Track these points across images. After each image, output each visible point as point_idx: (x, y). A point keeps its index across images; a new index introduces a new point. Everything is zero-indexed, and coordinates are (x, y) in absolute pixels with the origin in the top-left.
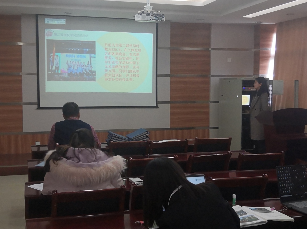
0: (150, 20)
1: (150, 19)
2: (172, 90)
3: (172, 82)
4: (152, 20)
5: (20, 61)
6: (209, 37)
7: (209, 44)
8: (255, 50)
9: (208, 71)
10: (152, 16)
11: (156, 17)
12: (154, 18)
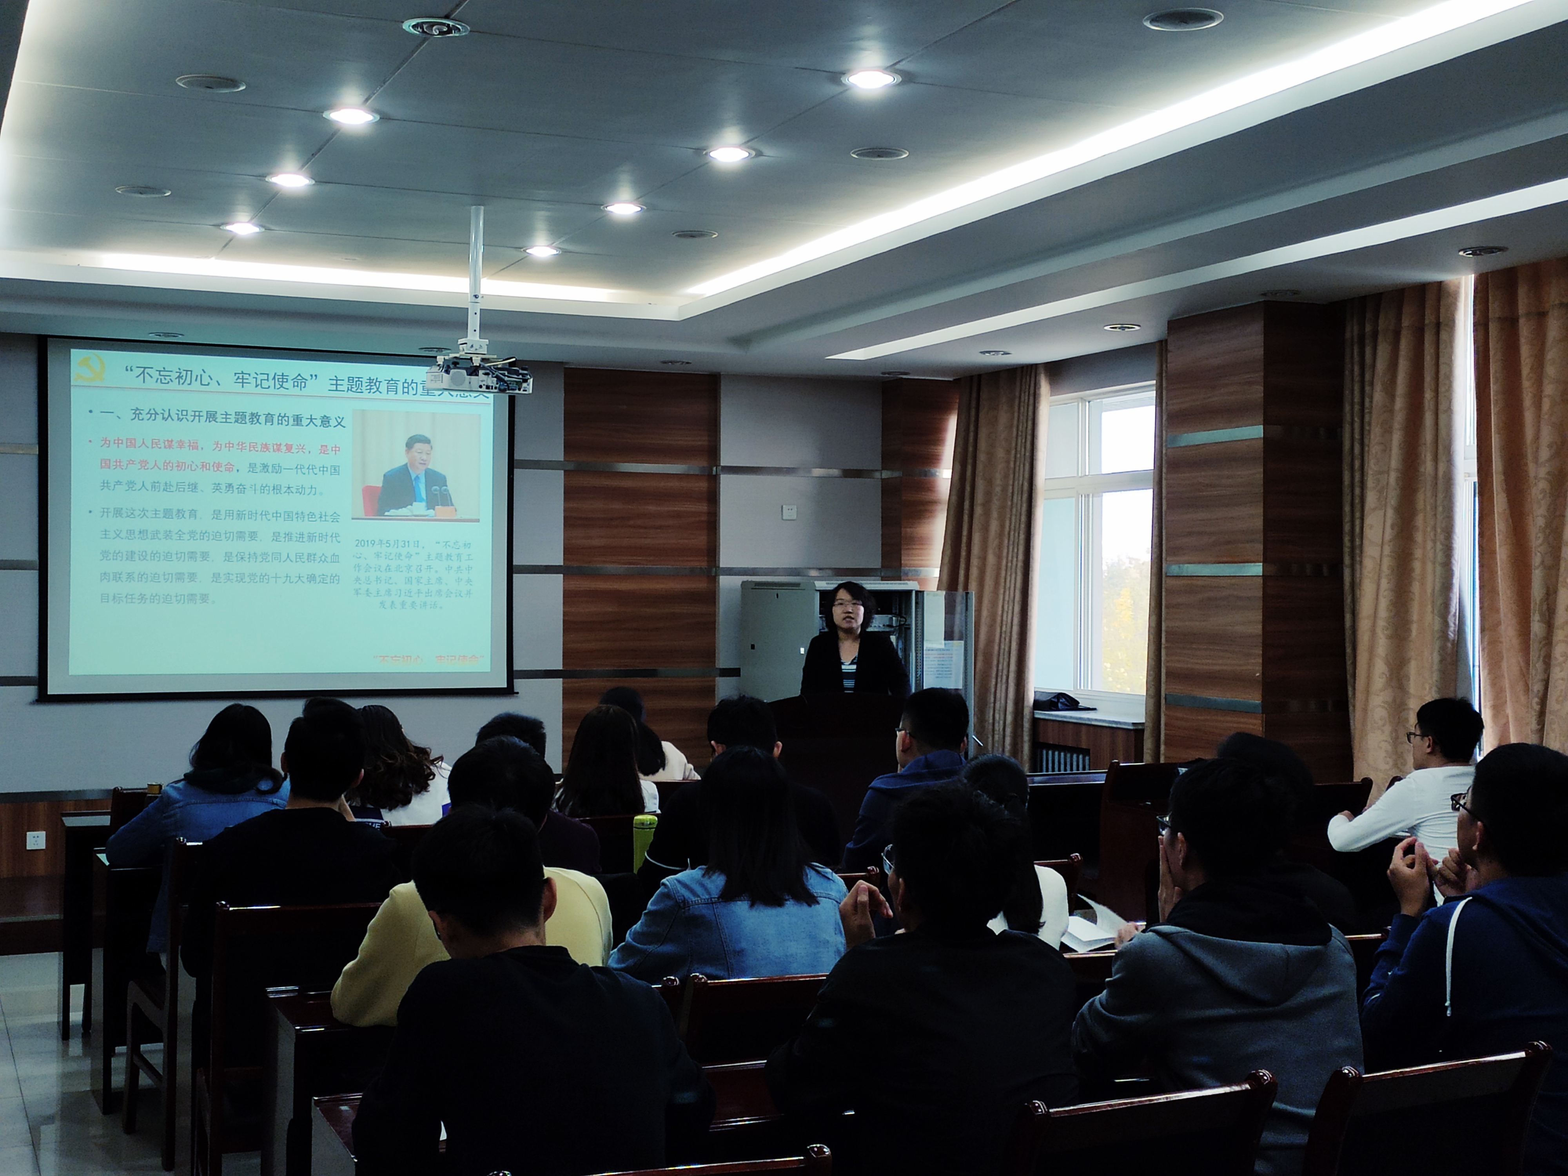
1: (481, 387)
2: (569, 626)
3: (569, 596)
4: (488, 387)
6: (712, 425)
7: (713, 452)
8: (886, 474)
9: (712, 551)
10: (487, 374)
11: (499, 379)
12: (495, 382)
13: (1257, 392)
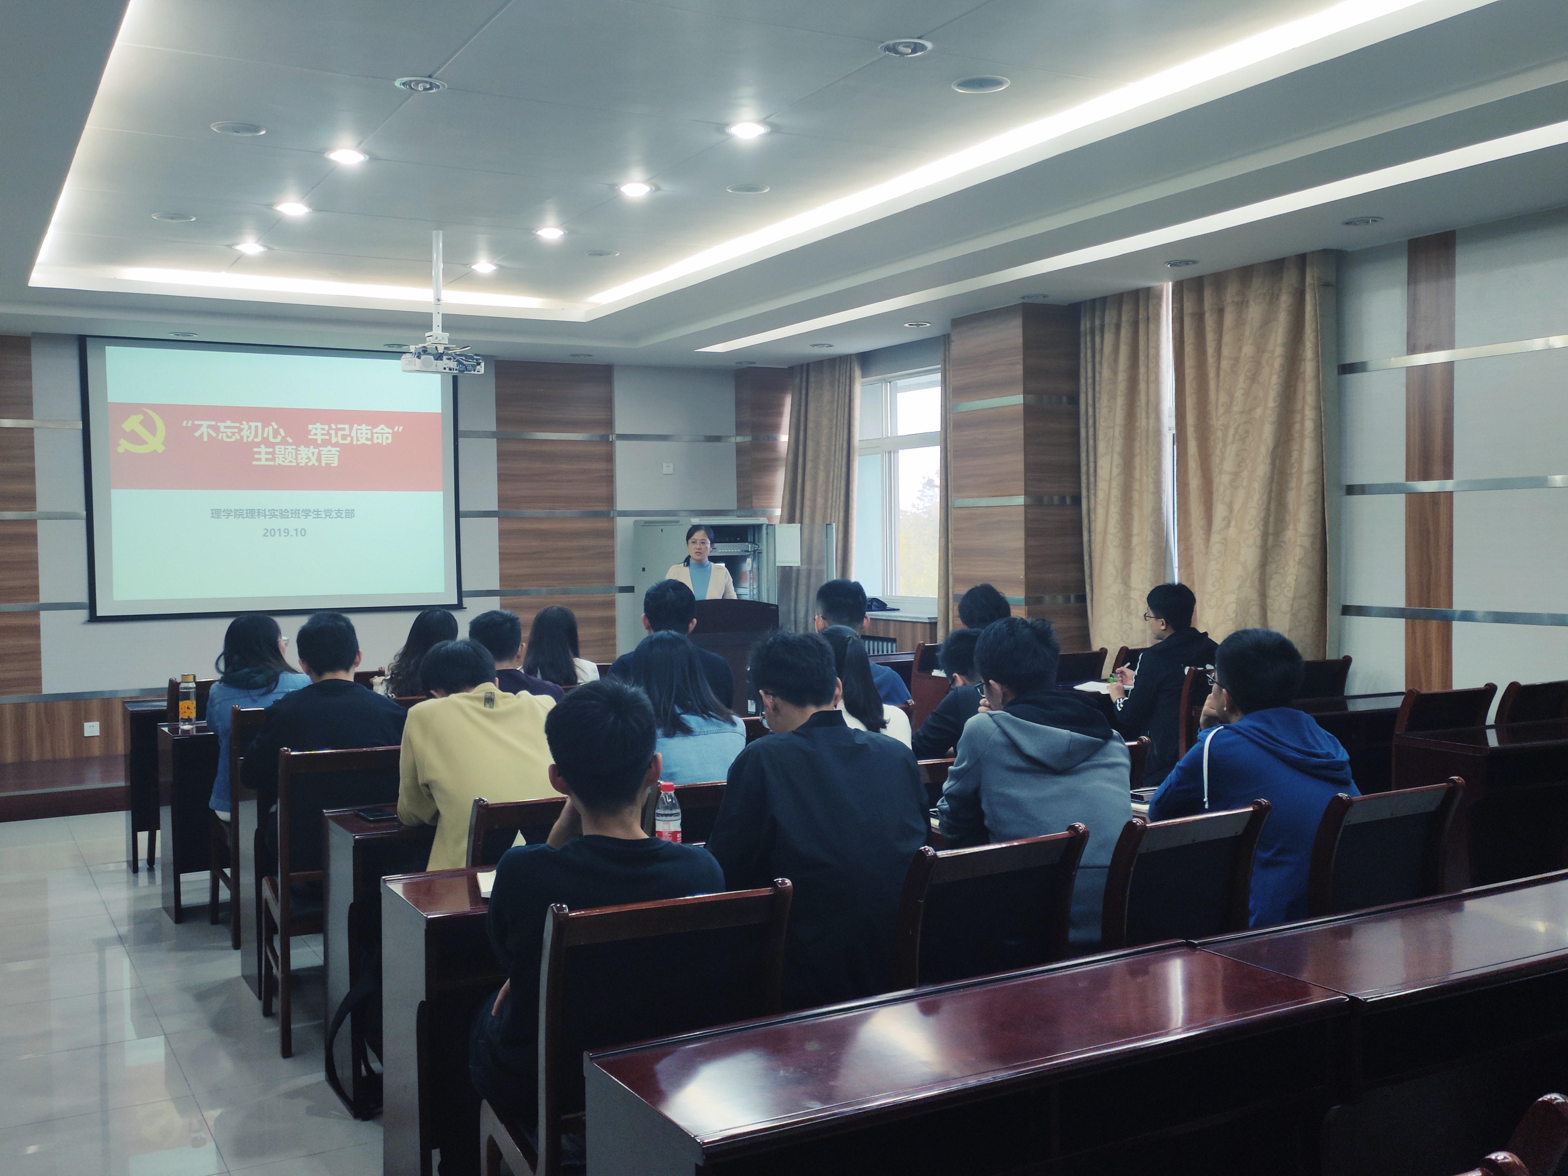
0: (444, 371)
1: (445, 369)
2: (504, 557)
3: (503, 534)
4: (450, 369)
5: (30, 476)
6: (608, 404)
7: (609, 423)
8: (739, 439)
9: (610, 499)
10: (449, 359)
11: (459, 362)
12: (456, 365)
13: (1019, 370)
